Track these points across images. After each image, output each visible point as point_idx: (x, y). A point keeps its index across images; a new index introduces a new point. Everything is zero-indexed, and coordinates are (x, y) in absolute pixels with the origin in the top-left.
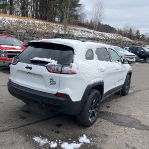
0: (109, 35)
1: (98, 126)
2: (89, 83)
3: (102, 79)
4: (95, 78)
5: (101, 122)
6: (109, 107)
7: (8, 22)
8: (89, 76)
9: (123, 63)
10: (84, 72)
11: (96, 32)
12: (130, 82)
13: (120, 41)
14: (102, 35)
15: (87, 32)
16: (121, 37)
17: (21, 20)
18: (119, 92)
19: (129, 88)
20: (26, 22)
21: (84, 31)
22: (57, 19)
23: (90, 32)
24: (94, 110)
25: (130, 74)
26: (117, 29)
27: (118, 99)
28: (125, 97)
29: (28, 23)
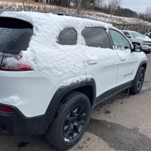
0: (128, 20)
1: (82, 147)
2: (61, 85)
3: (89, 77)
4: (75, 76)
5: (89, 139)
6: (108, 112)
7: (17, 7)
8: (60, 73)
9: (133, 50)
10: (50, 66)
11: (113, 16)
12: (143, 77)
13: (140, 25)
14: (120, 20)
15: (103, 16)
16: (142, 21)
17: (31, 5)
18: (127, 90)
19: (142, 84)
20: (37, 7)
21: (100, 16)
22: (72, 4)
23: (107, 17)
24: (76, 124)
25: (144, 65)
26: (138, 13)
27: (125, 100)
28: (135, 96)
29: (38, 8)
